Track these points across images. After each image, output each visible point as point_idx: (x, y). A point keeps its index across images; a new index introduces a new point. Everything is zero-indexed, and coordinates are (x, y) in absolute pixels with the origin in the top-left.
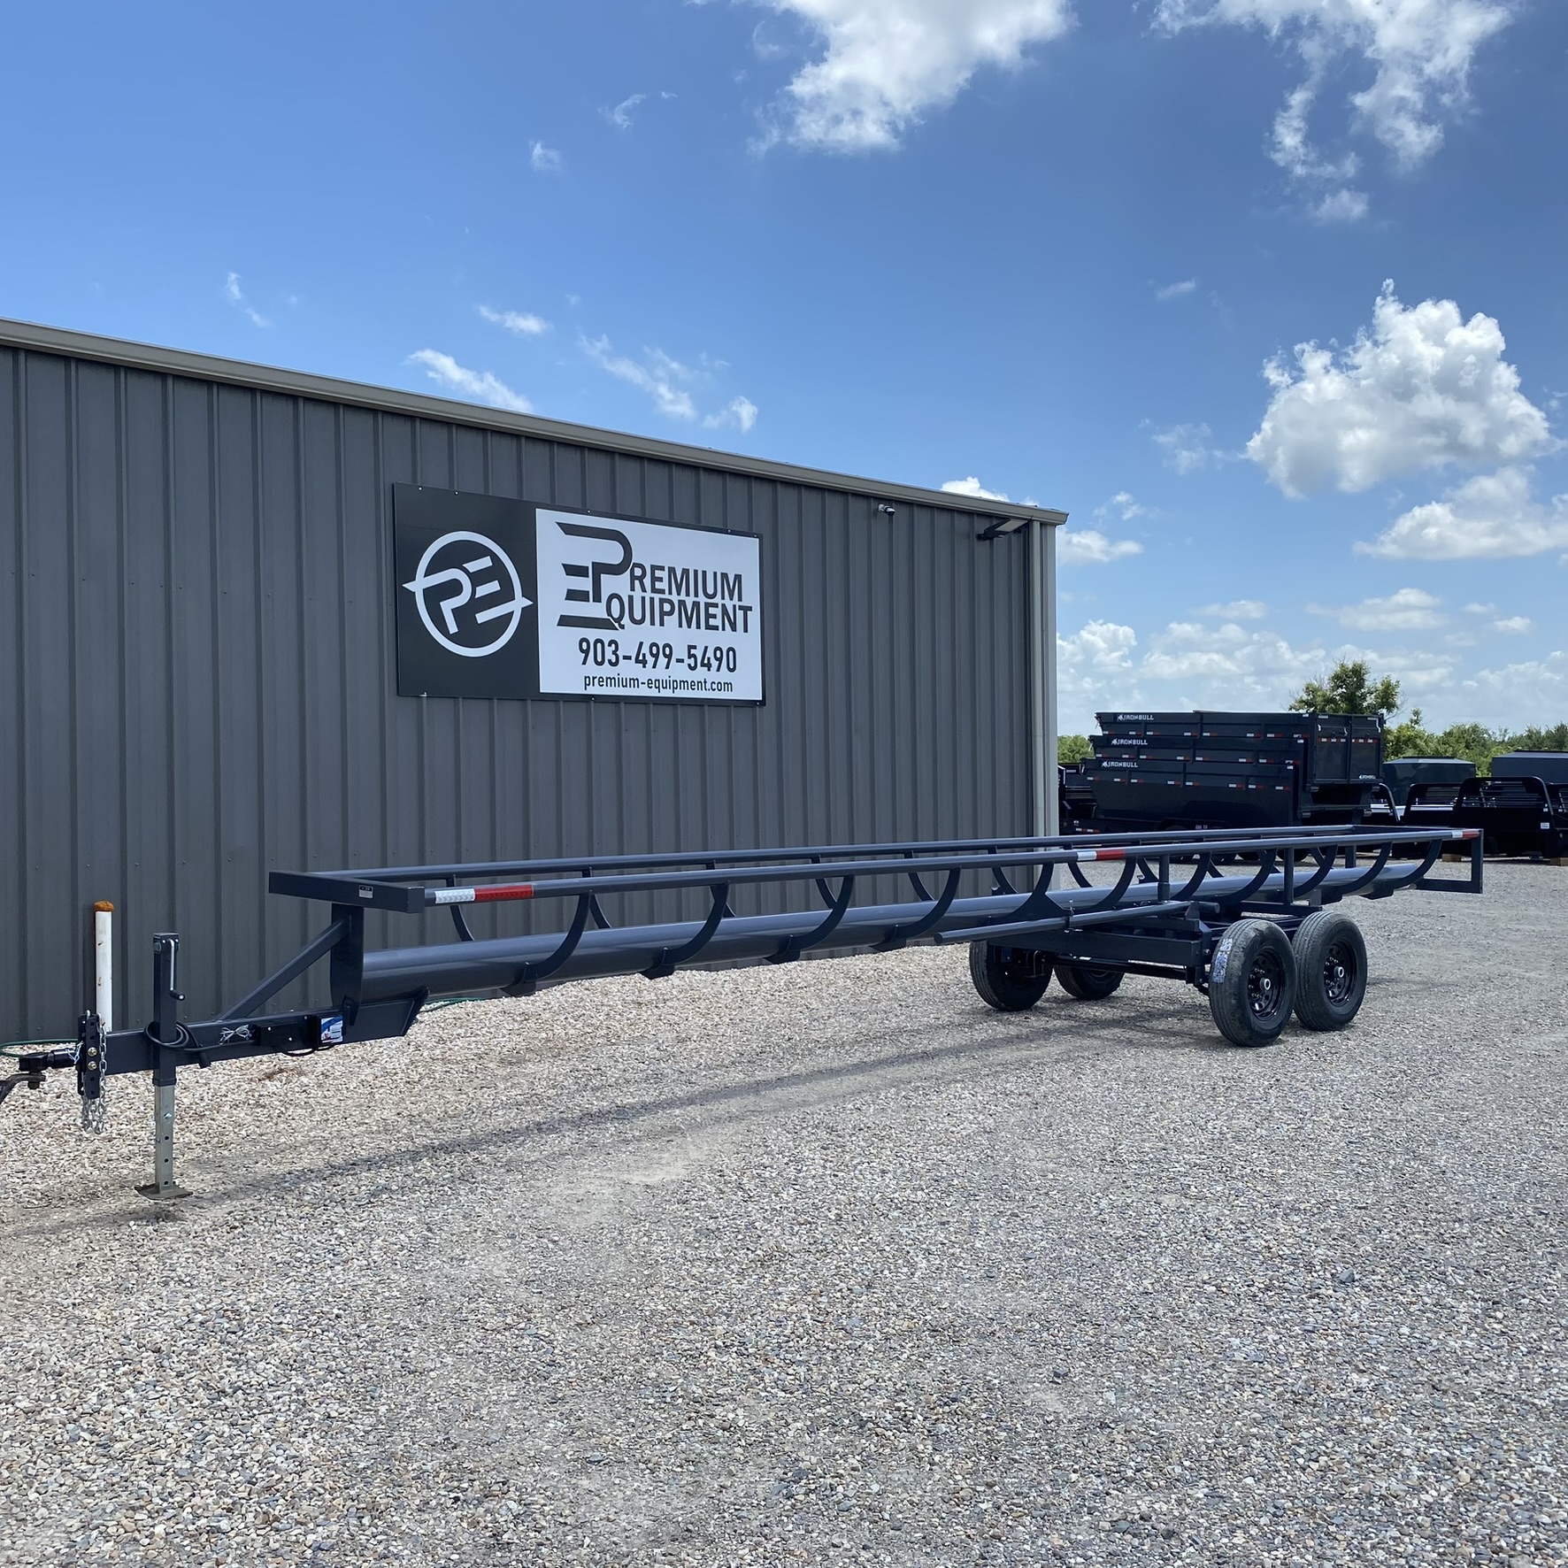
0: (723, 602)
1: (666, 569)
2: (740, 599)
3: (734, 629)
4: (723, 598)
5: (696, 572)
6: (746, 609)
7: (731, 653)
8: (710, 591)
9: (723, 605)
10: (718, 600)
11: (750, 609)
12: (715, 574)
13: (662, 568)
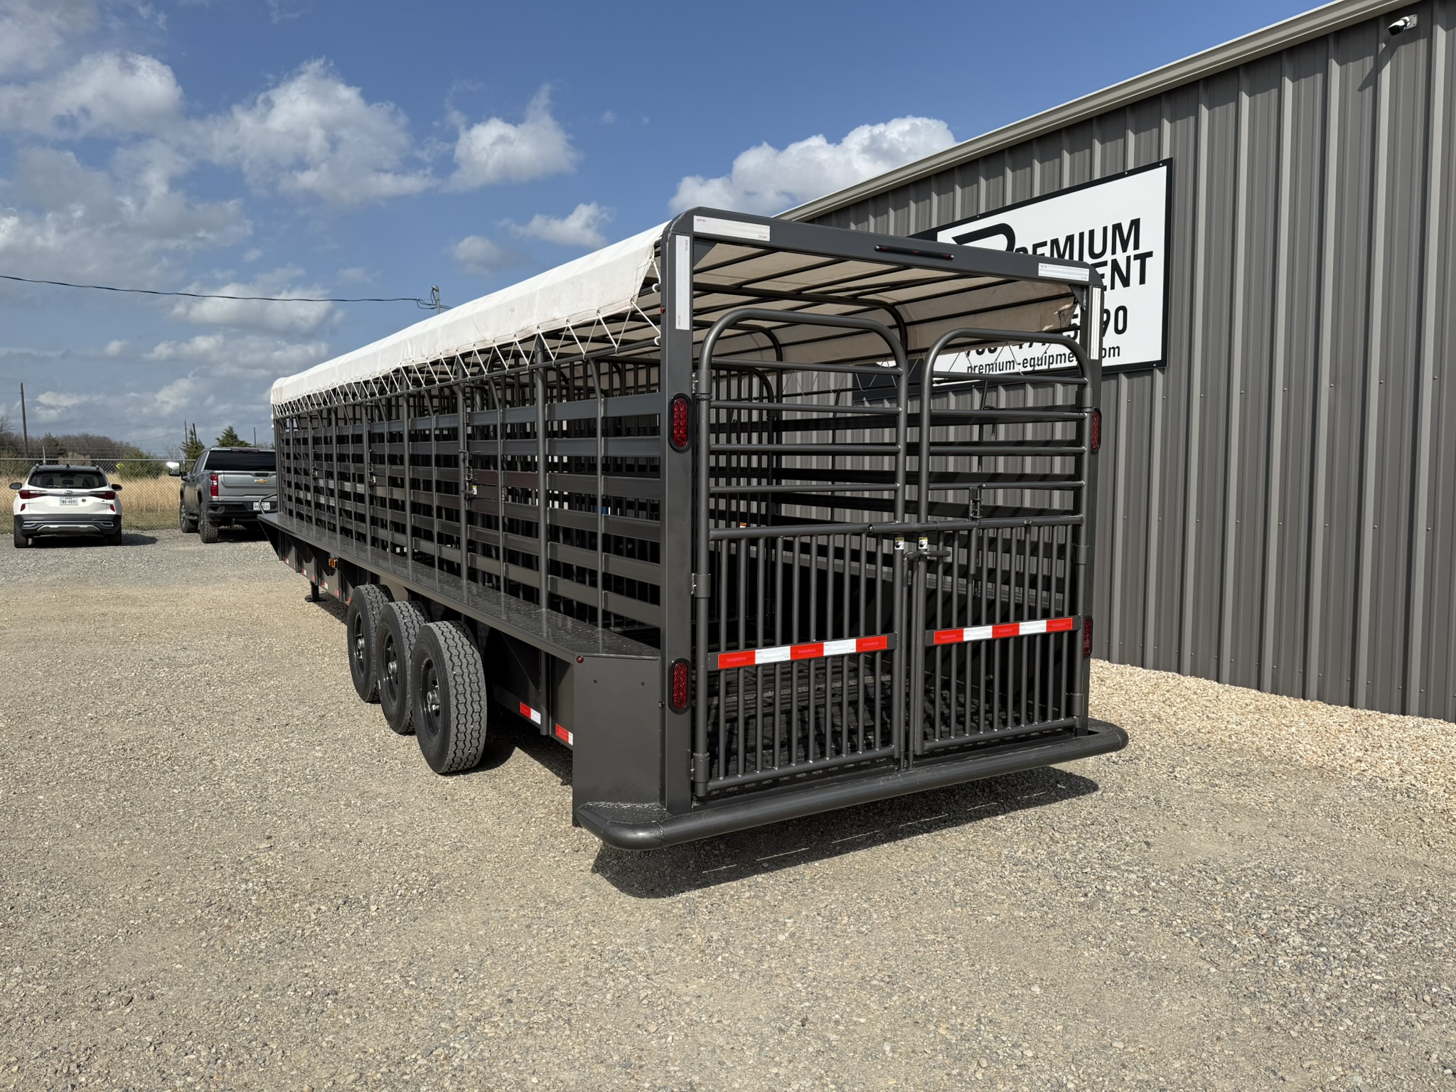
0: (1114, 257)
1: (1049, 244)
2: (1136, 247)
3: (1126, 282)
4: (1114, 252)
5: (1082, 235)
6: (1143, 258)
7: (1121, 313)
8: (1098, 249)
9: (1115, 262)
10: (1108, 257)
11: (1150, 254)
12: (1105, 229)
13: (1044, 244)
